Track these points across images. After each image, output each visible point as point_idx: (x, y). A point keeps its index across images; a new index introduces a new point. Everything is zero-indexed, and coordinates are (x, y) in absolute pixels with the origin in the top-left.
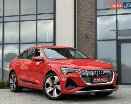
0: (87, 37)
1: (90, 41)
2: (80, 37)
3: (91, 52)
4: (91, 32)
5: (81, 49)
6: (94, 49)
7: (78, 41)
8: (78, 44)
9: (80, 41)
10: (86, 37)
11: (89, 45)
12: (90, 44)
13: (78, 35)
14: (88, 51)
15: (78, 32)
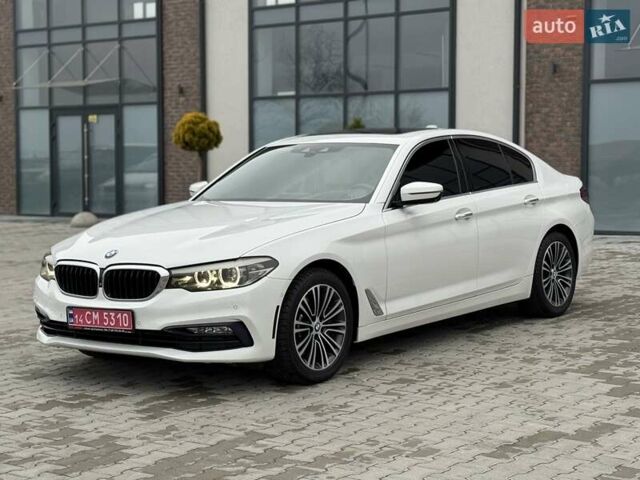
0: (555, 68)
1: (566, 84)
2: (536, 68)
3: (568, 124)
4: (570, 54)
5: (538, 112)
6: (578, 110)
7: (527, 84)
8: (527, 94)
9: (535, 85)
10: (555, 71)
11: (564, 99)
12: (566, 94)
13: (527, 65)
14: (560, 119)
15: (528, 52)
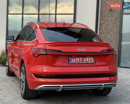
1: (114, 14)
2: (104, 8)
7: (101, 14)
9: (103, 14)
12: (114, 18)
13: (101, 7)
